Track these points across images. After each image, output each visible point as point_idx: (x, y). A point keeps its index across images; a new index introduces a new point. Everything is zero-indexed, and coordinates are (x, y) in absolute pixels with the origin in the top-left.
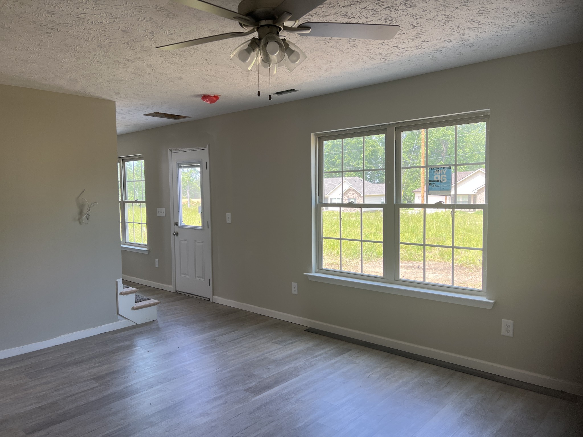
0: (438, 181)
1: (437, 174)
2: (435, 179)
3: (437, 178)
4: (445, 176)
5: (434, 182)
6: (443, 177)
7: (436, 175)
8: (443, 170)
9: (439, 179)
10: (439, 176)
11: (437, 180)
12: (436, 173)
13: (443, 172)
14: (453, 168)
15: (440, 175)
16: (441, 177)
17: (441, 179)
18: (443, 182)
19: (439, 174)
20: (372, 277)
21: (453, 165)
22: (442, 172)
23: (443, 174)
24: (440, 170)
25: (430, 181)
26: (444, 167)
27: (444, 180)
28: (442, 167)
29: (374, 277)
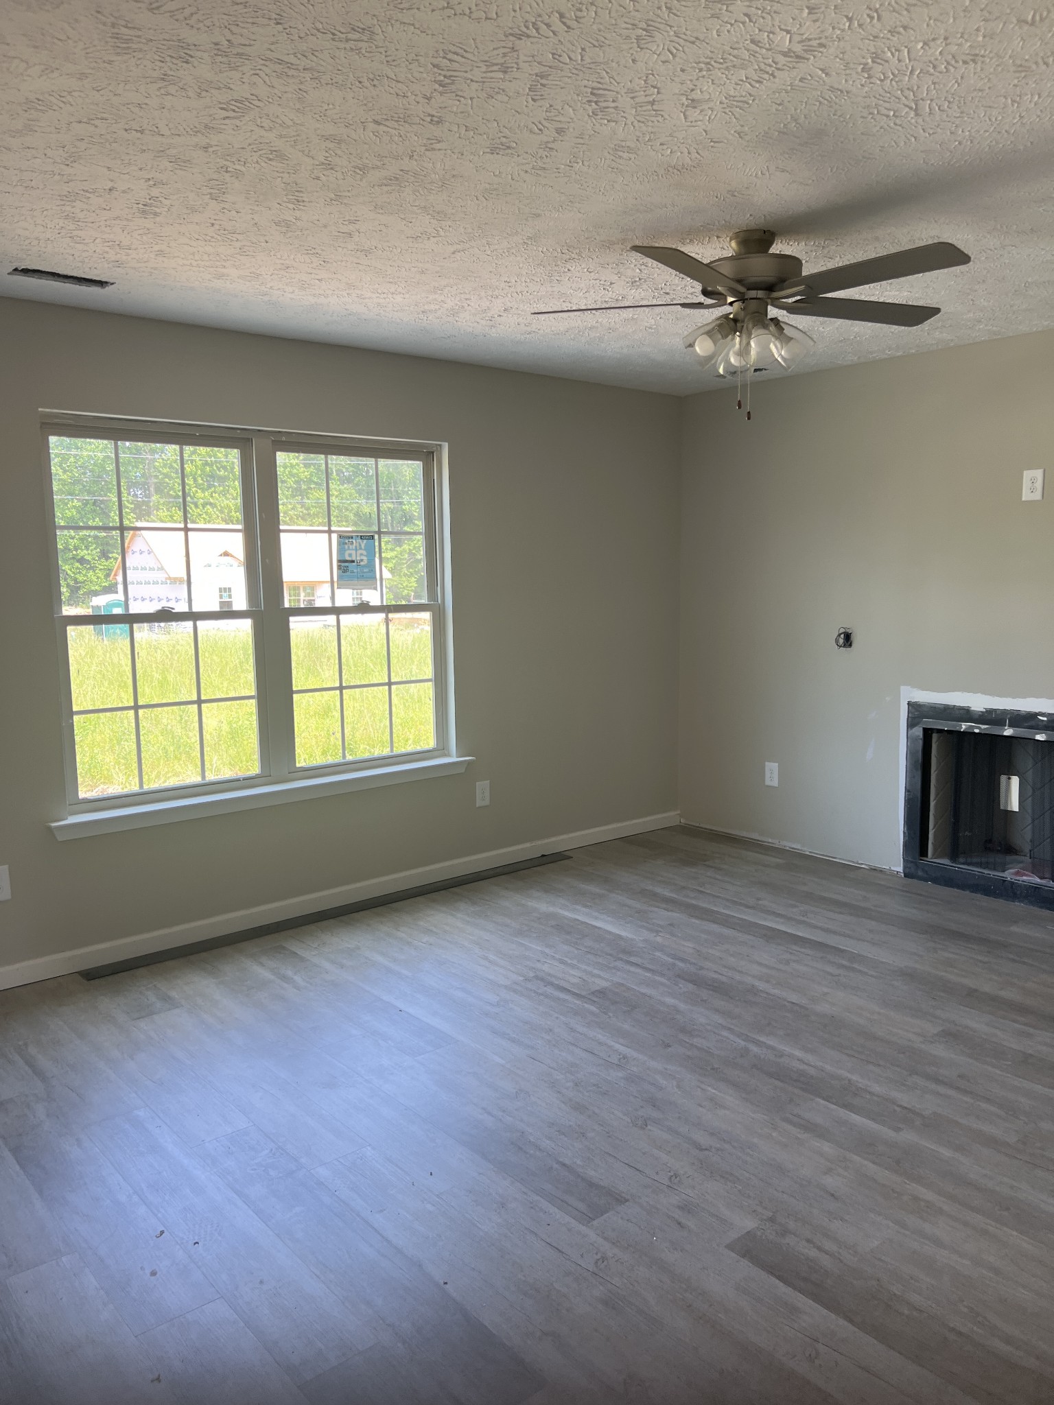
0: (353, 561)
1: (351, 548)
2: (348, 558)
3: (350, 555)
4: (365, 553)
5: (347, 564)
6: (361, 554)
7: (349, 549)
8: (360, 541)
9: (354, 559)
10: (354, 552)
11: (350, 559)
12: (349, 547)
13: (360, 545)
14: (376, 537)
15: (356, 550)
16: (358, 555)
17: (358, 558)
18: (362, 563)
19: (354, 548)
20: (238, 780)
21: (376, 532)
22: (358, 545)
23: (361, 549)
24: (354, 541)
25: (339, 561)
26: (361, 536)
27: (362, 560)
28: (357, 536)
29: (245, 779)
